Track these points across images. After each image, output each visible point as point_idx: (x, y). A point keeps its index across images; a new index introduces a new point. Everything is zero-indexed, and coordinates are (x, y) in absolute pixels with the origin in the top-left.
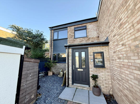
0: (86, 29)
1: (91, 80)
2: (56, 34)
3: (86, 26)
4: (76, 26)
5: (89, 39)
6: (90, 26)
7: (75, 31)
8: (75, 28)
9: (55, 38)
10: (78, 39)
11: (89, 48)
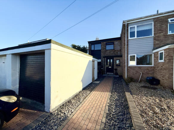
0: (113, 44)
1: (114, 71)
2: (93, 46)
3: (113, 42)
4: (107, 42)
5: (115, 51)
6: (116, 43)
7: (106, 45)
8: (106, 43)
9: (93, 49)
10: (108, 51)
11: (114, 58)
